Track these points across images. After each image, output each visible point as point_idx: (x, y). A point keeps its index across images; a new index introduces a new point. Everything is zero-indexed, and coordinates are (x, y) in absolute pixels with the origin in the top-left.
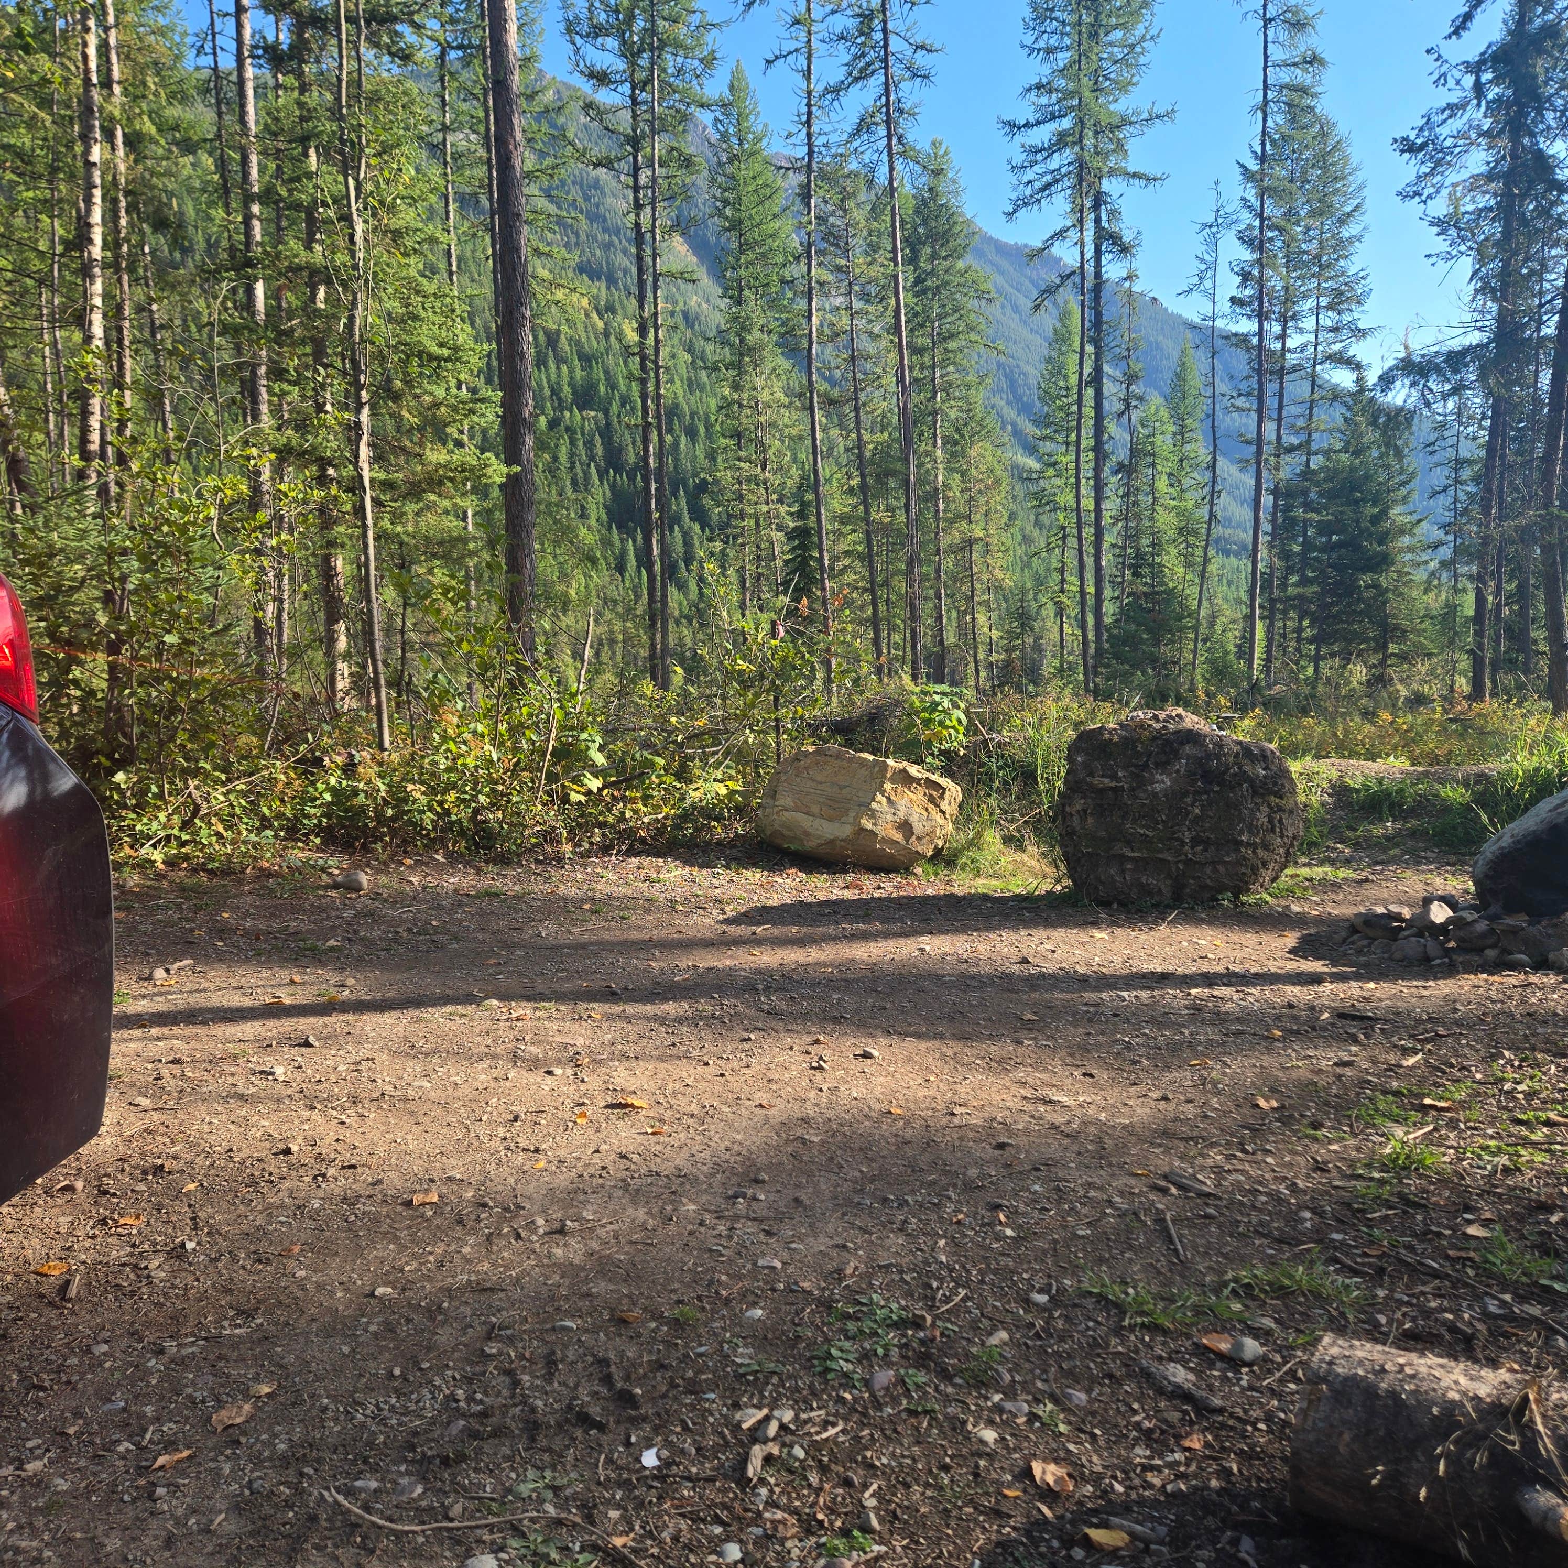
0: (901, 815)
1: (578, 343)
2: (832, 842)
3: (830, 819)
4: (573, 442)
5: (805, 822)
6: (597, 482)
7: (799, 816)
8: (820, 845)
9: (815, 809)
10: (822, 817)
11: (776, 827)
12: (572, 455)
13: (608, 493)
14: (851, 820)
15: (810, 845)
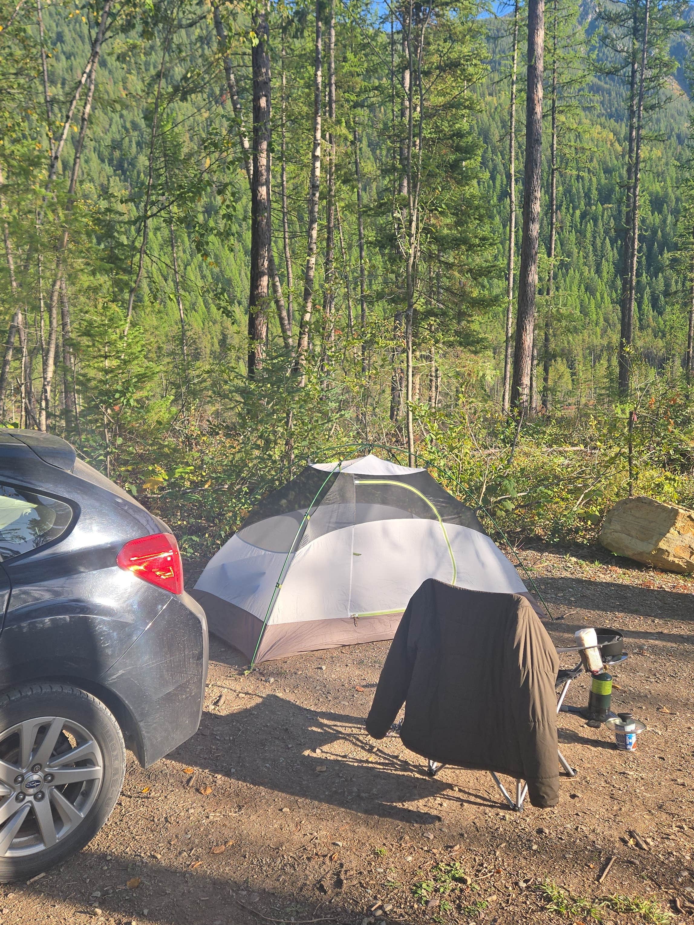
0: (687, 542)
1: (605, 163)
2: (641, 554)
3: (642, 540)
4: (595, 225)
5: (626, 540)
6: (610, 248)
7: (623, 536)
8: (634, 554)
9: (633, 533)
10: (637, 538)
11: (609, 541)
12: (595, 232)
13: (616, 255)
14: (654, 542)
15: (629, 553)
